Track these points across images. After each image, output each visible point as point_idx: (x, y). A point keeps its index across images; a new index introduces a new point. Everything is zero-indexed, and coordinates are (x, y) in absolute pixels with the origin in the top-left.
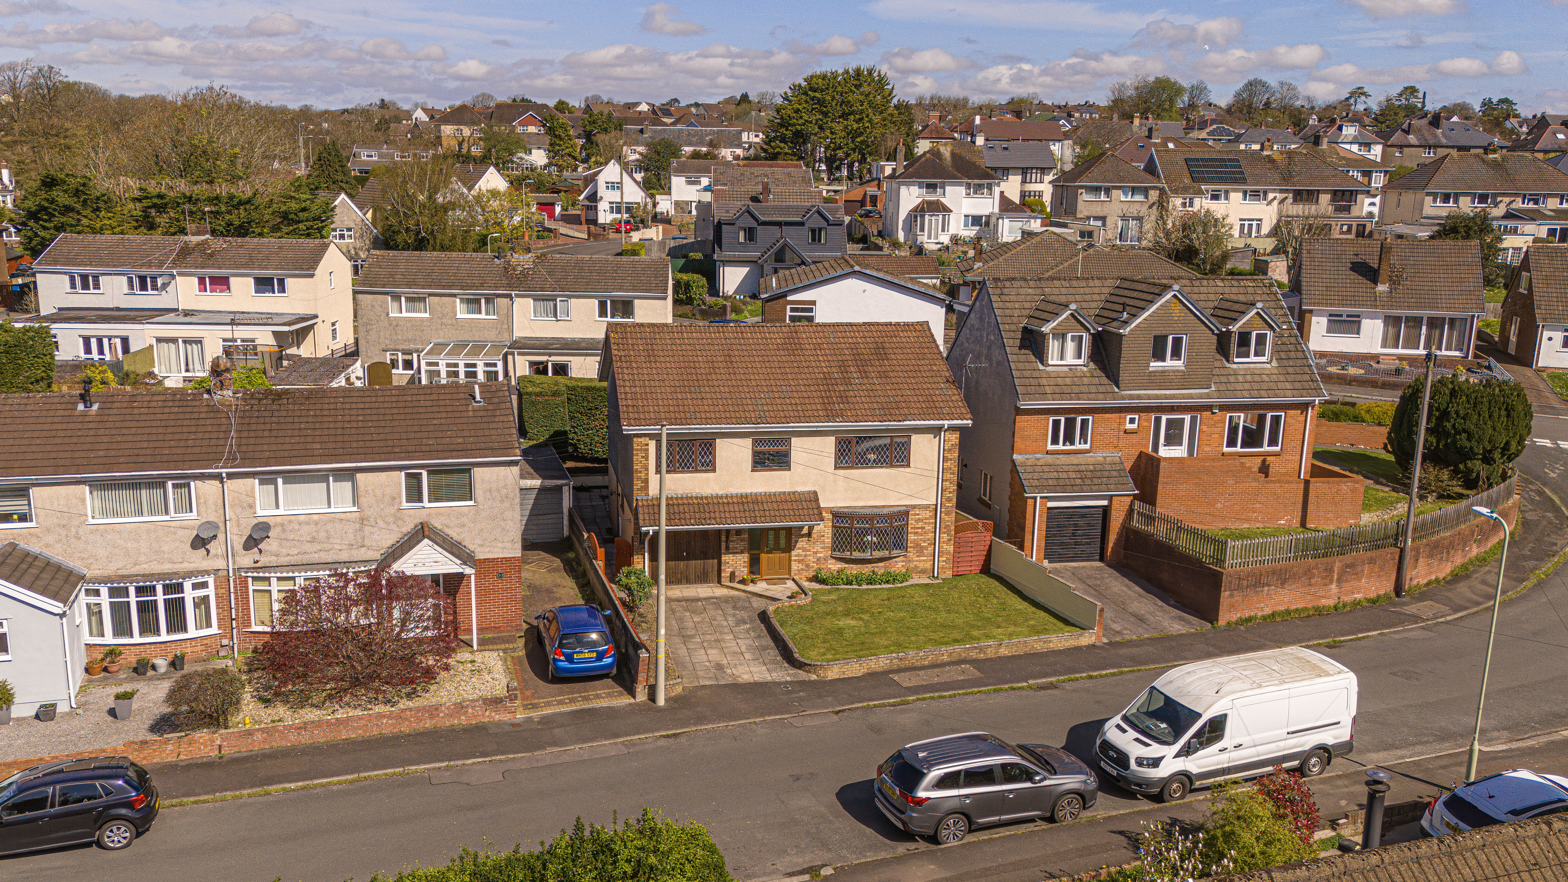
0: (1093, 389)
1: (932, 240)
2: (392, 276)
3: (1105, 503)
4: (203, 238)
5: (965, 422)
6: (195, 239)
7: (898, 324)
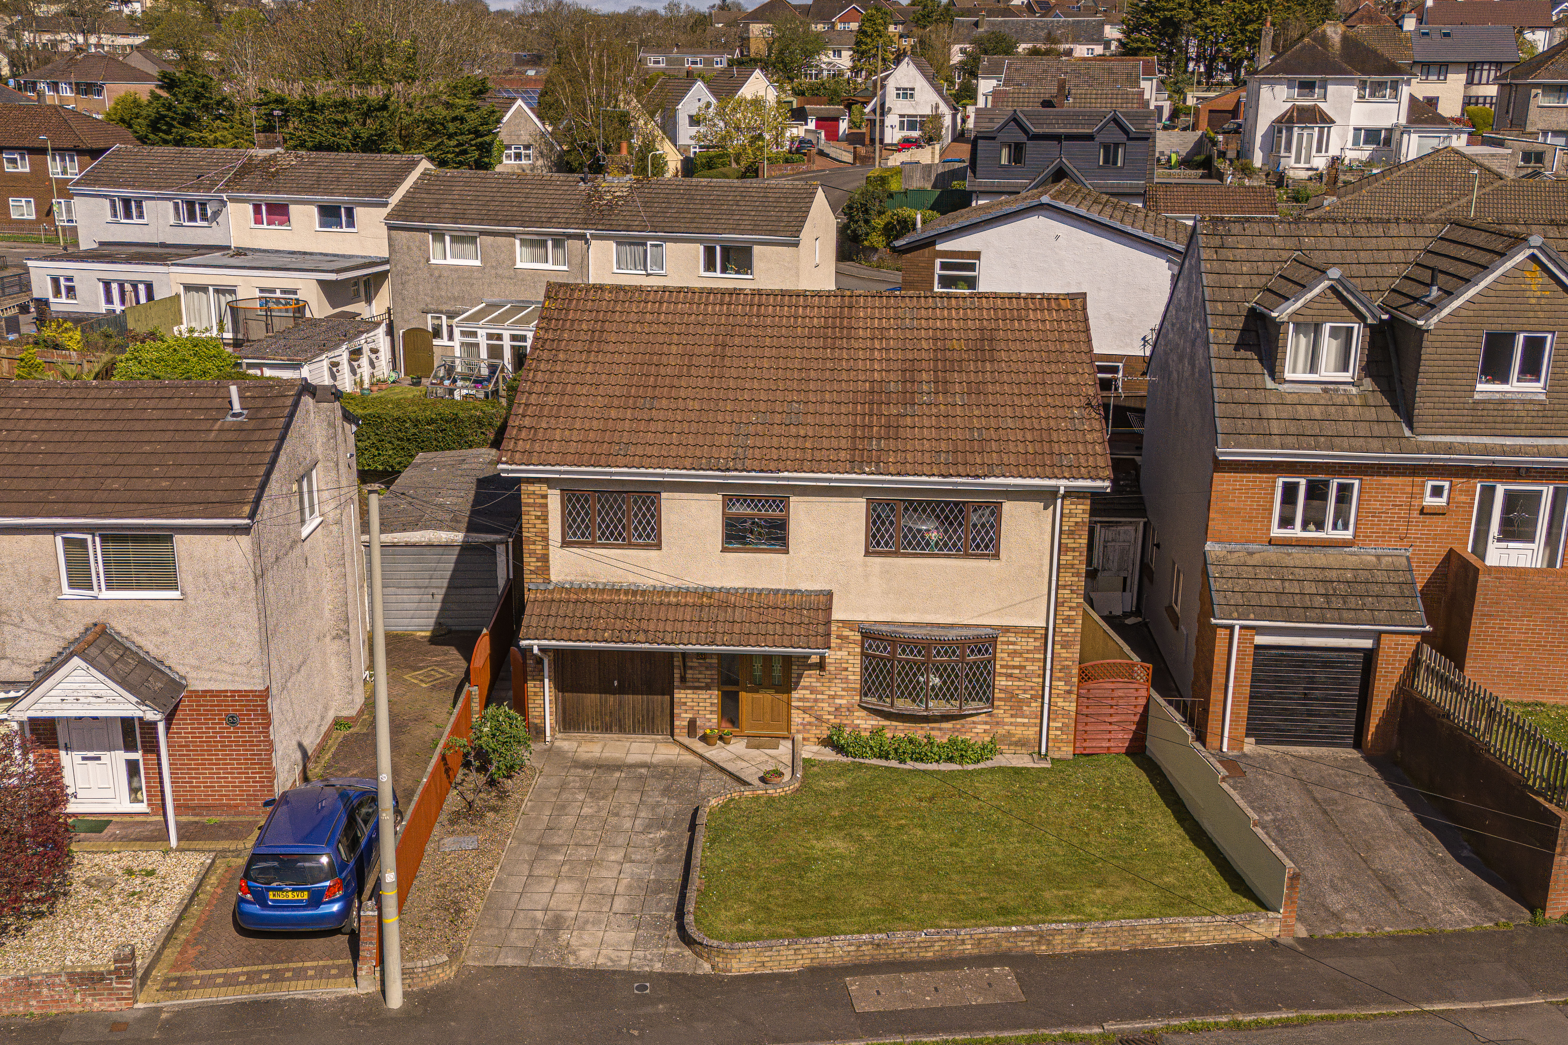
0: (1362, 429)
1: (1302, 165)
2: (438, 205)
3: (1368, 643)
4: (272, 151)
5: (1099, 483)
6: (262, 153)
7: (1032, 297)
